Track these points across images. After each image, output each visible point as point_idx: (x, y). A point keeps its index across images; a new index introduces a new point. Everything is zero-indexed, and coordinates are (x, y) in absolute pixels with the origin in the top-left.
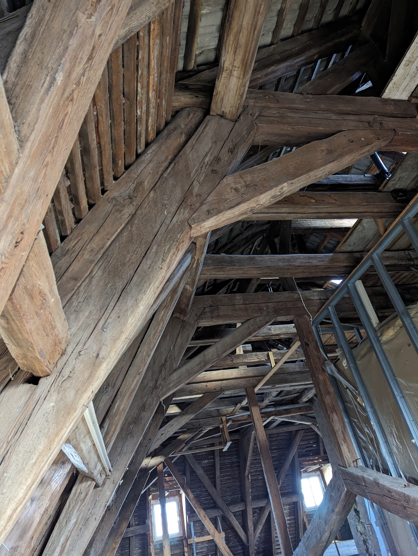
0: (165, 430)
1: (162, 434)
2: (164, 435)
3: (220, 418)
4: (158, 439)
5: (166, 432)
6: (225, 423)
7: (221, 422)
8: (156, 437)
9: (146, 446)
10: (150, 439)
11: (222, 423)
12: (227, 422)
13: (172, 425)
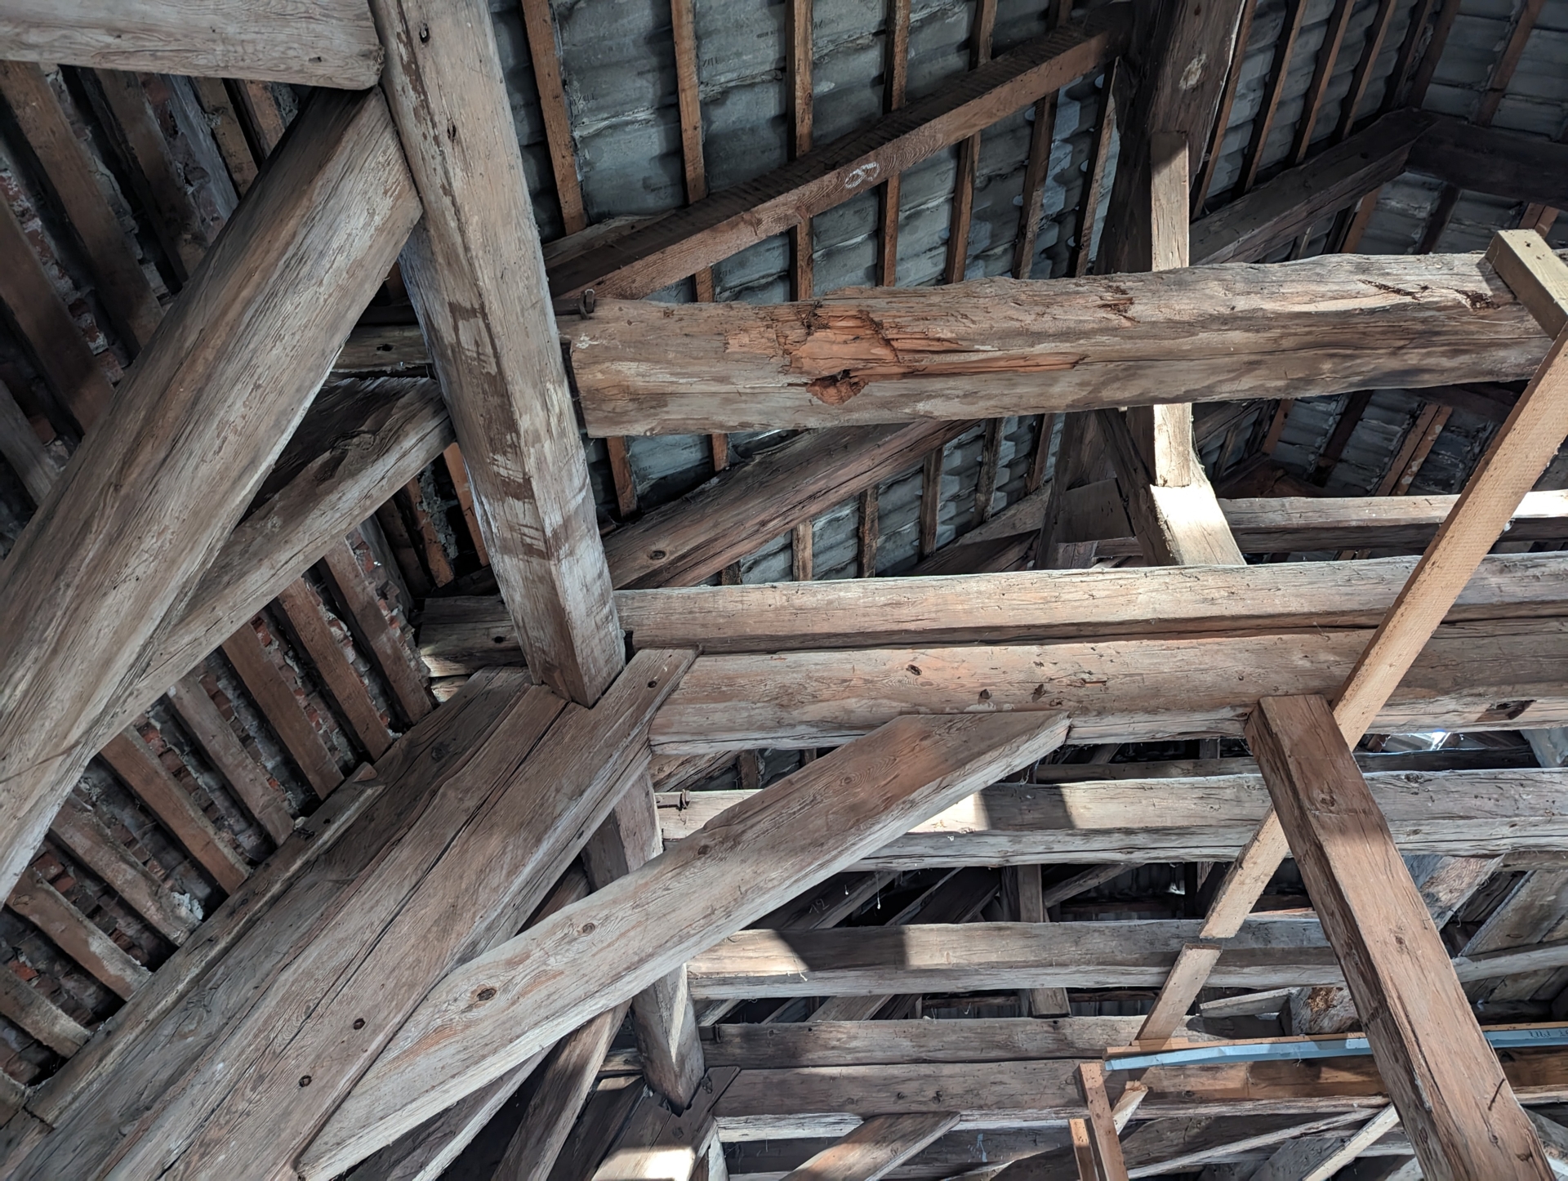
0: (512, 963)
1: (486, 994)
2: (500, 1000)
3: (1065, 1069)
4: (441, 1032)
5: (521, 976)
6: (1099, 1104)
7: (1072, 1091)
8: (423, 1015)
9: (305, 1081)
10: (359, 1024)
11: (1083, 1100)
12: (1114, 1098)
13: (589, 928)
